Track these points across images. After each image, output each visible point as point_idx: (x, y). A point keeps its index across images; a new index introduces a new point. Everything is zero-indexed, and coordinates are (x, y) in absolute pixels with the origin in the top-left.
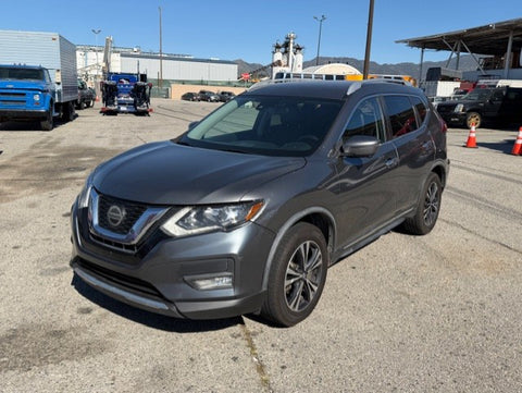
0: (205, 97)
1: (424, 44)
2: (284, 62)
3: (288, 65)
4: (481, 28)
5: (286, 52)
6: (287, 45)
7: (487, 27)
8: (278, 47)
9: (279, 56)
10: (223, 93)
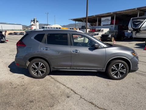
0: (16, 34)
1: (76, 20)
2: (34, 24)
3: (35, 25)
4: (91, 16)
5: (34, 22)
6: (34, 20)
7: (93, 16)
8: (32, 21)
9: (32, 23)
10: (21, 33)
